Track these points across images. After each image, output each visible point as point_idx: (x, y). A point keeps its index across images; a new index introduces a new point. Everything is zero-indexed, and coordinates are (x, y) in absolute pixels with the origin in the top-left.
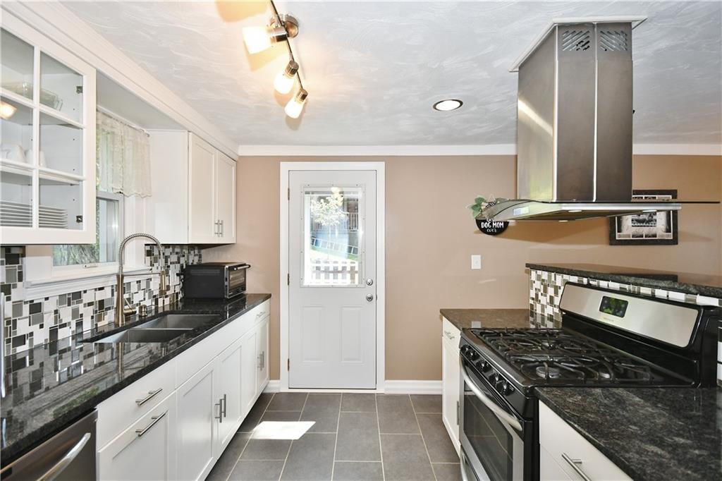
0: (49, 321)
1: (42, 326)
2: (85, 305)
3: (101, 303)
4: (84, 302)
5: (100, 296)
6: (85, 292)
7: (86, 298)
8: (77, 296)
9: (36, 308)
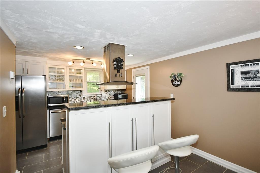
0: (86, 100)
3: (95, 99)
5: (94, 97)
7: (92, 98)
9: (84, 98)
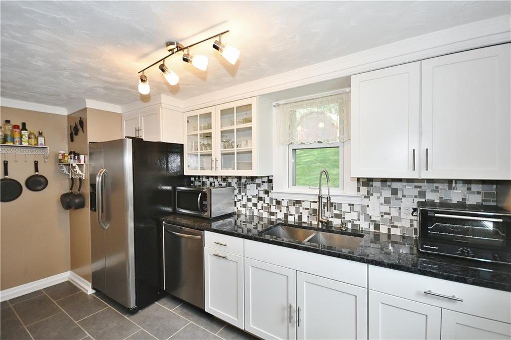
0: (284, 210)
1: (281, 211)
2: (303, 208)
4: (303, 207)
6: (304, 201)
8: (298, 202)
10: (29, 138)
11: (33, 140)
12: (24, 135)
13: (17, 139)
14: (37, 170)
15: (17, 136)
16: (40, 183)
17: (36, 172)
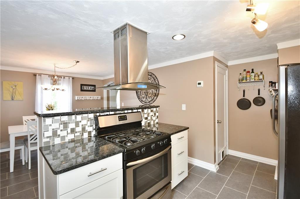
10: (255, 77)
11: (257, 77)
12: (252, 75)
13: (248, 78)
14: (259, 94)
15: (248, 77)
16: (260, 102)
17: (258, 95)
